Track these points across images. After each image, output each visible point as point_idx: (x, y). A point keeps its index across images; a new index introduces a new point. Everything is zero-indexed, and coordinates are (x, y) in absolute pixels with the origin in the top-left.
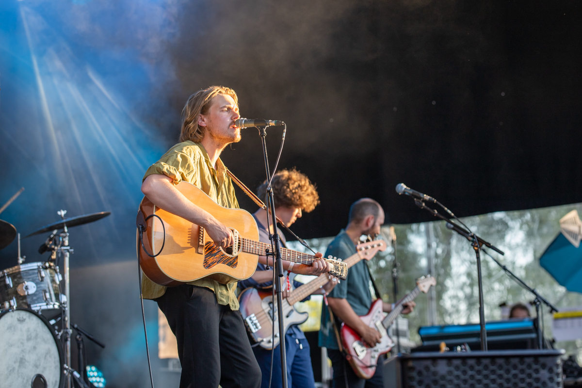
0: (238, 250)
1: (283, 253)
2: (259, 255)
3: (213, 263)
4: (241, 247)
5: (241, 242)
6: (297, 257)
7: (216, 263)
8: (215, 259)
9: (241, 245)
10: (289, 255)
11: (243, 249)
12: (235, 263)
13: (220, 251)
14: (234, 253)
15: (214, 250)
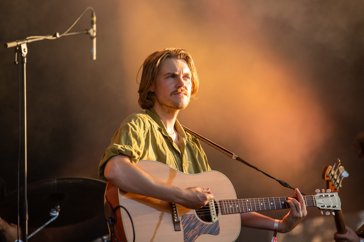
0: (217, 215)
1: (265, 204)
2: (240, 213)
3: (194, 236)
4: (220, 211)
5: (219, 206)
6: (281, 203)
7: (197, 236)
8: (195, 232)
9: (219, 208)
10: (272, 204)
11: (222, 212)
12: (217, 229)
13: (199, 221)
14: (213, 220)
15: (192, 222)
